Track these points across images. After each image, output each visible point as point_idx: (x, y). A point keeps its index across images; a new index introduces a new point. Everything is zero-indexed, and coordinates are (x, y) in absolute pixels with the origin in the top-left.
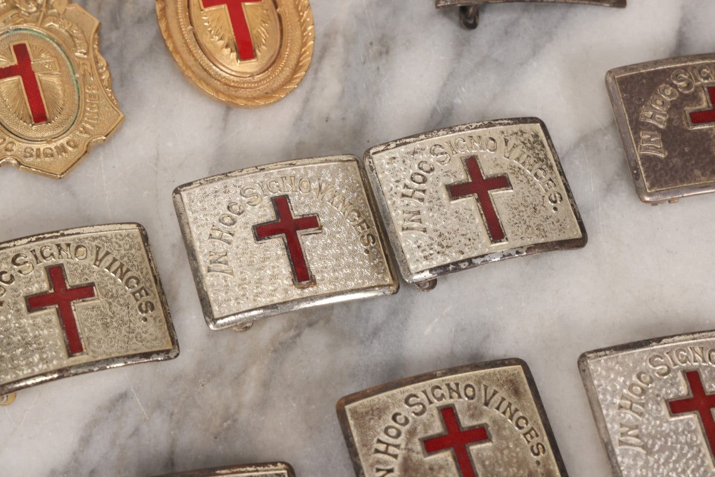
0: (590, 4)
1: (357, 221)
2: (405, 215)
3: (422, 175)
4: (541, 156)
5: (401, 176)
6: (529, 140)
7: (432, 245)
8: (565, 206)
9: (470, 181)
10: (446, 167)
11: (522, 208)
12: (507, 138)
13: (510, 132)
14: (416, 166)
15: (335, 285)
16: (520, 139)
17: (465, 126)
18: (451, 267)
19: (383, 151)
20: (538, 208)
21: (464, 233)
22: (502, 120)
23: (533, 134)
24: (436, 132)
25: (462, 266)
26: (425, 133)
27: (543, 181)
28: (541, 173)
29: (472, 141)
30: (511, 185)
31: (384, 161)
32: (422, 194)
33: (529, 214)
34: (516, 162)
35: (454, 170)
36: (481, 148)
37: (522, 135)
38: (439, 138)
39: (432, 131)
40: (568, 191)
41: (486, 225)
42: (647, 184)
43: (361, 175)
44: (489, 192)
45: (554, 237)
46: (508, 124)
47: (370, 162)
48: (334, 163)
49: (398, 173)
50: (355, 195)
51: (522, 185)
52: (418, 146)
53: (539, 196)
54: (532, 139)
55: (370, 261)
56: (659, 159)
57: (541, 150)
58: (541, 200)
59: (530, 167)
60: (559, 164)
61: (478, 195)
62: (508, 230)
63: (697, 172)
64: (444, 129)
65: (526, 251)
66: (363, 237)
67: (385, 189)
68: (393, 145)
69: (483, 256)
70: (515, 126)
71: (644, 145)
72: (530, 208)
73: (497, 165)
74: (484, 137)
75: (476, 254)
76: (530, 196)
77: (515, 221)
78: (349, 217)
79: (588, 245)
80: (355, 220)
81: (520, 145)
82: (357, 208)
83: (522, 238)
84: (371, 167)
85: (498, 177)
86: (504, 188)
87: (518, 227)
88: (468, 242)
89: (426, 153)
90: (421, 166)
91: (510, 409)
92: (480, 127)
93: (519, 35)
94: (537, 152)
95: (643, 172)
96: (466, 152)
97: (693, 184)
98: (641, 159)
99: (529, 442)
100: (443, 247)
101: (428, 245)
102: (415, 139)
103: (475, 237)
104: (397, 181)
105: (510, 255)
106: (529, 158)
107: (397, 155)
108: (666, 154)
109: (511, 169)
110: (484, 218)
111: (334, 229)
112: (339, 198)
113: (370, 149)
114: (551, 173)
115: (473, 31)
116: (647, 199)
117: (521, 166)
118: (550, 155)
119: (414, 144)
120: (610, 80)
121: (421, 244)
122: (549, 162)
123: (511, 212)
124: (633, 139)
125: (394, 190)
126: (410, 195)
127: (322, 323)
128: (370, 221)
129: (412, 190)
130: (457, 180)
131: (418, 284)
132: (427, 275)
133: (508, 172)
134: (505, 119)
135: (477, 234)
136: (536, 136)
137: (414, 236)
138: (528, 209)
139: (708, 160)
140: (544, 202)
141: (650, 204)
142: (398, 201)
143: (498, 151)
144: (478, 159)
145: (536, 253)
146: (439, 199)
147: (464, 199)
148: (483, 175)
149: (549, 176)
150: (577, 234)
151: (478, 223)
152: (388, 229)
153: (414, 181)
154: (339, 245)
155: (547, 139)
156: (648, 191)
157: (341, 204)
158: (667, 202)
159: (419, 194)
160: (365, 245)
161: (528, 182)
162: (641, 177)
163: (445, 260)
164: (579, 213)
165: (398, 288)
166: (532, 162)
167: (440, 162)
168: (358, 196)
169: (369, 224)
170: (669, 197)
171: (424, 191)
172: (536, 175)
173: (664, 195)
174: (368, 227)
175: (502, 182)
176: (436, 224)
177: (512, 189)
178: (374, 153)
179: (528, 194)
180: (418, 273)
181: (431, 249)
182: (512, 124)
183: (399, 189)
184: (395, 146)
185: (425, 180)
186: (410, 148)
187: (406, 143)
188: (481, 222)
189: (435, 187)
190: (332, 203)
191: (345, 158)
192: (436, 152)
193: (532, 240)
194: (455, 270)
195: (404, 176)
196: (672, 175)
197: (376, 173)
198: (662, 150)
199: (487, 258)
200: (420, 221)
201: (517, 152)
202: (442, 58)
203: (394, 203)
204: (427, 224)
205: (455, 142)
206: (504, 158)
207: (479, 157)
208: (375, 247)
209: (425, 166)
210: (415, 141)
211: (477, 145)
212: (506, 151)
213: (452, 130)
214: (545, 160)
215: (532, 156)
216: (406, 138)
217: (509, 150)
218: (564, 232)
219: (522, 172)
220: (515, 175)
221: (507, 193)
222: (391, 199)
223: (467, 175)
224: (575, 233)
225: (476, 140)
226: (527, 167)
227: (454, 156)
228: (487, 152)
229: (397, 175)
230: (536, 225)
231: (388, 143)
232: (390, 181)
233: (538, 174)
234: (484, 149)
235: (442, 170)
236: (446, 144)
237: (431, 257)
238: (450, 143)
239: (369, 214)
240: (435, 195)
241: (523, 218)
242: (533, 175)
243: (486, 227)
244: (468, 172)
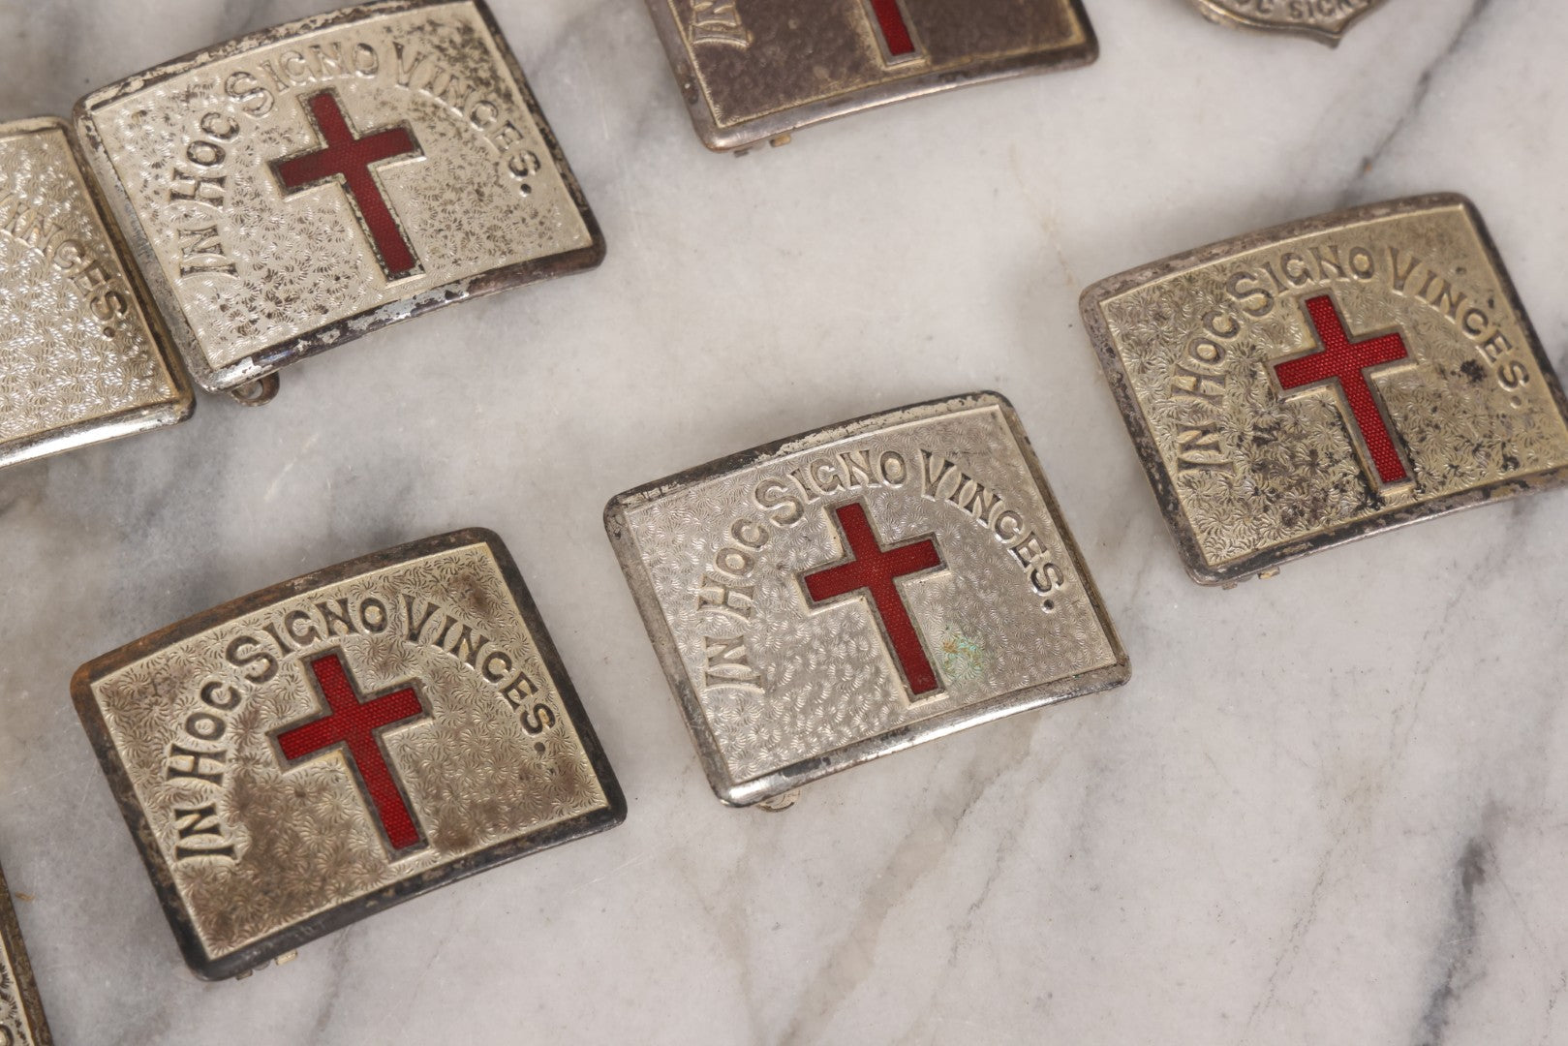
1: (79, 266)
2: (185, 240)
3: (213, 146)
4: (484, 74)
5: (166, 149)
6: (451, 42)
7: (252, 299)
8: (548, 180)
9: (324, 146)
10: (266, 121)
11: (450, 195)
12: (399, 41)
13: (406, 27)
14: (197, 125)
15: (38, 416)
16: (430, 41)
17: (298, 25)
18: (301, 346)
19: (115, 98)
20: (486, 190)
21: (323, 264)
22: (385, 1)
23: (459, 25)
24: (233, 43)
25: (326, 338)
26: (208, 49)
27: (492, 128)
28: (485, 111)
29: (321, 55)
30: (419, 146)
31: (121, 122)
32: (216, 187)
33: (467, 205)
34: (426, 93)
35: (284, 125)
36: (342, 69)
37: (435, 30)
38: (241, 56)
39: (224, 43)
40: (552, 144)
41: (372, 241)
42: (716, 110)
43: (76, 159)
44: (370, 167)
45: (529, 250)
46: (400, 9)
47: (88, 129)
48: (8, 139)
49: (157, 147)
50: (67, 205)
51: (443, 143)
52: (196, 80)
53: (486, 163)
54: (458, 39)
55: (119, 353)
56: (736, 51)
57: (482, 60)
58: (493, 173)
59: (460, 101)
60: (525, 87)
61: (346, 177)
62: (422, 247)
63: (821, 72)
64: (251, 35)
65: (469, 290)
66: (95, 299)
67: (130, 185)
68: (136, 84)
69: (371, 312)
70: (415, 12)
71: (701, 24)
72: (469, 193)
73: (384, 104)
74: (346, 45)
75: (355, 309)
76: (465, 165)
77: (438, 226)
78: (57, 259)
79: (609, 260)
80: (73, 263)
81: (431, 53)
82: (75, 236)
83: (455, 262)
84: (92, 138)
85: (388, 132)
86: (403, 155)
87: (446, 237)
88: (334, 285)
89: (217, 95)
90: (207, 124)
91: (469, 641)
92: (335, 21)
94: (472, 65)
95: (704, 85)
96: (308, 82)
97: (814, 98)
98: (698, 56)
99: (515, 705)
100: (278, 303)
101: (244, 302)
102: (185, 64)
103: (349, 272)
104: (157, 165)
105: (431, 302)
106: (454, 81)
107: (151, 105)
108: (750, 38)
109: (416, 110)
110: (365, 226)
111: (24, 290)
112: (29, 216)
113: (85, 98)
114: (510, 110)
116: (721, 143)
117: (439, 100)
118: (503, 70)
119: (185, 76)
121: (227, 300)
122: (502, 86)
123: (427, 207)
124: (675, 13)
125: (153, 185)
126: (189, 192)
127: (23, 505)
128: (110, 262)
129: (192, 182)
130: (294, 147)
131: (234, 390)
132: (250, 368)
133: (410, 117)
135: (352, 264)
136: (467, 30)
137: (209, 283)
138: (464, 195)
139: (840, 41)
140: (498, 177)
141: (730, 154)
142: (166, 210)
143: (381, 74)
144: (338, 95)
145: (492, 289)
146: (257, 195)
147: (314, 189)
148: (352, 131)
149: (505, 116)
150: (581, 238)
151: (354, 240)
152: (150, 275)
153: (196, 161)
154: (38, 325)
155: (493, 35)
156: (721, 125)
157: (36, 230)
158: (768, 144)
159: (209, 189)
160: (103, 318)
161: (459, 134)
162: (701, 97)
163: (289, 331)
164: (581, 192)
165: (193, 406)
166: (462, 89)
167: (251, 111)
168: (74, 208)
169: (108, 270)
170: (766, 134)
171: (221, 181)
172: (474, 118)
173: (755, 128)
174: (107, 277)
175: (397, 141)
176: (258, 253)
177: (423, 154)
178: (95, 107)
179: (461, 162)
180: (228, 366)
181: (252, 309)
182: (409, 9)
183: (161, 181)
184: (142, 84)
185: (220, 157)
186: (178, 85)
187: (165, 77)
188: (361, 237)
189: (245, 169)
190: (13, 231)
191: (33, 124)
192: (239, 88)
193: (479, 262)
194: (310, 351)
195: (172, 150)
196: (767, 86)
197: (106, 152)
198: (741, 31)
199: (381, 315)
200: (219, 249)
201: (426, 71)
203: (155, 214)
204: (237, 253)
205: (280, 62)
206: (397, 86)
207: (340, 90)
208: (127, 321)
209: (216, 124)
210: (186, 71)
211: (332, 63)
212: (401, 71)
213: (269, 35)
214: (492, 82)
215: (462, 77)
216: (166, 64)
217: (406, 68)
218: (551, 238)
219: (443, 115)
220: (426, 124)
221: (412, 164)
222: (146, 207)
223: (316, 134)
224: (576, 238)
225: (329, 53)
226: (452, 101)
227: (282, 93)
228: (357, 77)
229: (154, 151)
230: (485, 229)
231: (125, 80)
232: (141, 167)
233: (478, 115)
234: (349, 73)
235: (257, 128)
236: (260, 69)
237: (253, 327)
238: (269, 66)
239: (106, 246)
240: (247, 187)
241: (453, 216)
242: (468, 119)
243: (371, 247)
244: (317, 128)
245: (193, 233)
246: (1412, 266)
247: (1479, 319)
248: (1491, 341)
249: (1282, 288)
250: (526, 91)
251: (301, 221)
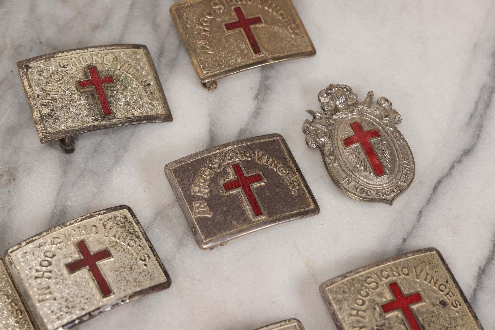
0: (147, 123)
1: (7, 302)
2: (39, 291)
3: (48, 261)
4: (131, 231)
5: (33, 263)
6: (121, 222)
7: (61, 308)
8: (152, 262)
9: (82, 258)
10: (64, 252)
11: (122, 269)
12: (104, 223)
13: (107, 219)
14: (43, 255)
16: (114, 222)
17: (73, 221)
18: (77, 322)
19: (17, 249)
20: (133, 267)
21: (83, 295)
22: (100, 211)
23: (123, 216)
24: (53, 228)
25: (85, 318)
26: (46, 231)
27: (134, 247)
28: (132, 242)
29: (80, 230)
30: (111, 255)
31: (19, 256)
32: (49, 274)
33: (127, 272)
34: (113, 238)
35: (70, 252)
36: (87, 233)
37: (115, 219)
38: (56, 232)
39: (50, 229)
40: (153, 250)
41: (98, 286)
42: (203, 237)
43: (6, 268)
44: (97, 263)
45: (147, 284)
46: (104, 213)
47: (9, 259)
49: (31, 263)
50: (3, 283)
51: (119, 253)
52: (42, 241)
53: (133, 258)
54: (123, 221)
55: (20, 328)
56: (208, 218)
57: (130, 226)
58: (135, 261)
59: (124, 240)
60: (144, 234)
61: (89, 267)
62: (114, 287)
63: (234, 223)
64: (59, 225)
65: (129, 299)
66: (13, 312)
67: (22, 276)
68: (24, 244)
69: (98, 309)
70: (109, 213)
71: (197, 211)
72: (128, 268)
73: (100, 243)
74: (88, 226)
75: (93, 308)
76: (126, 259)
77: (118, 279)
79: (173, 285)
80: (5, 302)
81: (114, 226)
82: (6, 293)
83: (124, 290)
84: (10, 262)
85: (102, 252)
86: (107, 258)
87: (121, 283)
88: (87, 301)
89: (49, 245)
90: (46, 254)
92: (84, 219)
93: (104, 151)
94: (127, 228)
95: (199, 229)
96: (77, 238)
97: (233, 231)
98: (196, 220)
100: (69, 308)
101: (59, 309)
102: (39, 236)
103: (91, 297)
104: (31, 269)
105: (117, 304)
106: (122, 234)
107: (29, 250)
108: (212, 214)
109: (110, 244)
110: (96, 282)
113: (8, 249)
114: (140, 241)
115: (72, 154)
116: (205, 247)
117: (117, 240)
118: (137, 229)
119: (39, 240)
120: (167, 171)
121: (54, 309)
122: (137, 234)
123: (115, 274)
124: (189, 208)
125: (29, 275)
126: (41, 276)
128: (17, 300)
129: (42, 273)
130: (73, 259)
133: (109, 246)
134: (102, 210)
135: (92, 294)
136: (126, 217)
137: (48, 304)
138: (126, 269)
139: (240, 213)
140: (137, 262)
141: (208, 250)
142: (33, 282)
143: (99, 234)
144: (86, 242)
145: (136, 298)
147: (80, 272)
148: (91, 252)
149: (138, 243)
150: (163, 279)
151: (92, 286)
152: (30, 303)
153: (43, 266)
155: (133, 219)
156: (204, 241)
158: (220, 245)
159: (47, 274)
160: (15, 318)
161: (124, 250)
162: (198, 233)
163: (72, 317)
164: (163, 265)
166: (125, 236)
167: (59, 249)
168: (5, 284)
169: (16, 302)
170: (218, 243)
171: (50, 272)
172: (129, 245)
173: (215, 241)
174: (16, 305)
175: (105, 254)
176: (63, 293)
177: (113, 257)
178: (11, 252)
181: (61, 311)
182: (107, 213)
183: (32, 273)
185: (50, 264)
186: (37, 243)
187: (33, 241)
188: (94, 285)
189: (57, 267)
192: (55, 242)
193: (132, 290)
194: (80, 323)
195: (35, 263)
196: (218, 228)
197: (15, 266)
198: (209, 212)
199: (101, 310)
200: (50, 293)
201: (113, 232)
202: (53, 176)
203: (30, 284)
204: (56, 294)
205: (68, 233)
206: (104, 237)
207: (86, 240)
208: (23, 318)
209: (49, 254)
210: (39, 238)
211: (84, 232)
212: (105, 232)
213: (64, 225)
214: (134, 233)
215: (124, 232)
216: (33, 237)
217: (107, 231)
218: (154, 280)
219: (119, 244)
220: (114, 248)
221: (110, 261)
222: (27, 282)
223: (80, 254)
224: (162, 279)
225: (83, 229)
226: (122, 240)
227: (69, 243)
228: (92, 236)
229: (29, 264)
230: (133, 279)
231: (20, 243)
232: (26, 270)
233: (130, 243)
234: (89, 234)
235: (61, 254)
236: (62, 236)
237: (62, 317)
238: (65, 234)
239: (16, 295)
240: (59, 273)
241: (123, 276)
242: (127, 245)
243: (98, 288)
244: (80, 252)
245: (42, 289)
246: (421, 271)
247: (444, 287)
248: (448, 294)
249: (381, 281)
250: (144, 235)
251: (76, 282)
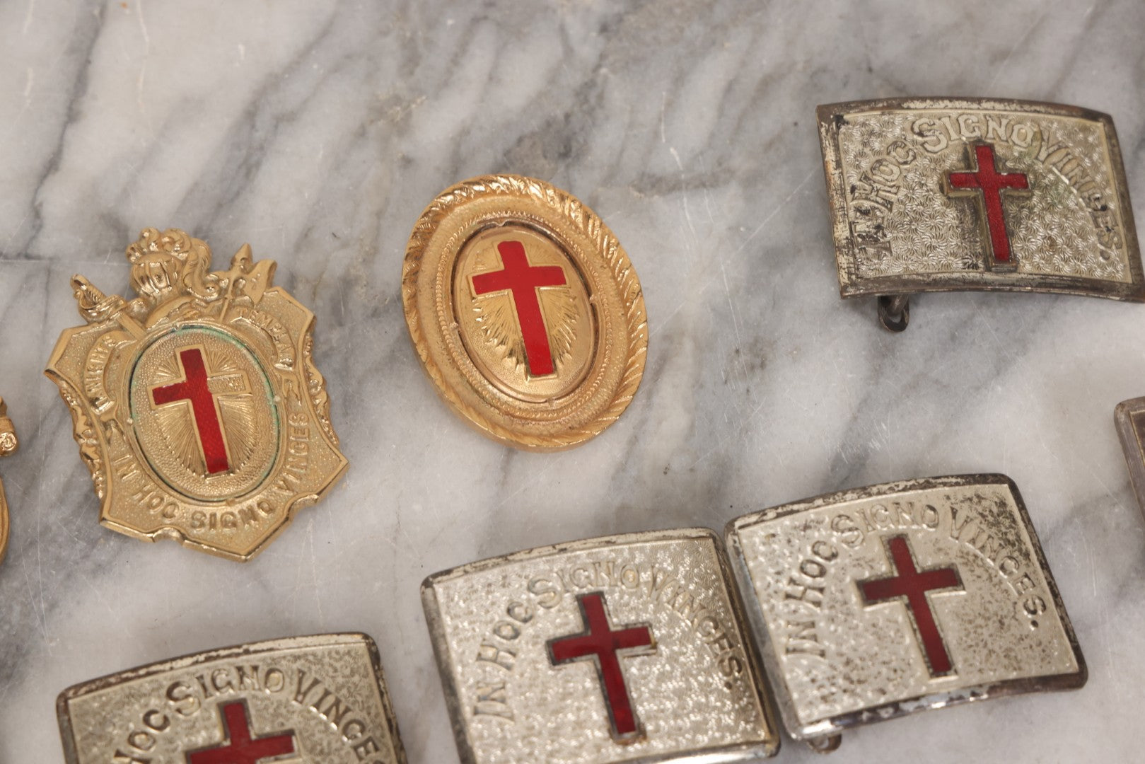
0: (1087, 296)
1: (714, 636)
2: (791, 628)
3: (818, 564)
4: (1011, 537)
5: (784, 564)
6: (991, 511)
7: (834, 677)
8: (1051, 619)
9: (896, 574)
10: (856, 552)
11: (980, 621)
12: (954, 506)
13: (960, 497)
14: (809, 549)
15: (677, 741)
16: (976, 509)
17: (886, 487)
18: (865, 716)
19: (756, 523)
20: (1006, 621)
21: (886, 659)
22: (947, 477)
23: (997, 500)
24: (840, 494)
25: (884, 714)
26: (823, 496)
27: (1014, 577)
28: (1010, 564)
29: (900, 510)
30: (961, 583)
31: (757, 540)
32: (818, 594)
33: (992, 630)
34: (970, 546)
35: (869, 556)
36: (914, 521)
37: (980, 502)
38: (845, 504)
39: (834, 494)
40: (1056, 594)
41: (922, 647)
43: (719, 560)
44: (927, 593)
45: (1034, 669)
46: (957, 484)
47: (735, 542)
48: (677, 541)
49: (781, 561)
50: (711, 592)
51: (979, 583)
52: (812, 516)
53: (1008, 601)
54: (995, 510)
55: (733, 702)
57: (1011, 527)
58: (1012, 609)
59: (993, 555)
60: (1039, 550)
61: (909, 598)
62: (957, 656)
64: (853, 490)
65: (988, 693)
66: (722, 661)
67: (758, 584)
68: (771, 514)
69: (917, 699)
70: (967, 487)
72: (994, 622)
73: (940, 550)
74: (918, 505)
75: (905, 695)
76: (993, 601)
77: (970, 642)
78: (700, 629)
79: (1088, 684)
80: (710, 633)
81: (976, 518)
82: (713, 615)
83: (980, 671)
84: (736, 549)
85: (941, 571)
86: (950, 588)
87: (975, 652)
88: (892, 675)
89: (826, 529)
90: (816, 549)
92: (912, 488)
93: (973, 343)
94: (1004, 530)
96: (889, 528)
100: (852, 682)
101: (828, 679)
102: (806, 505)
103: (904, 667)
104: (778, 573)
105: (960, 698)
106: (990, 539)
107: (779, 531)
109: (962, 557)
110: (919, 636)
111: (676, 648)
112: (684, 596)
113: (735, 520)
114: (1027, 565)
115: (898, 335)
117: (978, 552)
118: (1025, 536)
119: (805, 513)
120: (1122, 418)
121: (816, 676)
122: (1024, 547)
123: (963, 627)
125: (774, 587)
126: (799, 595)
128: (734, 635)
129: (801, 588)
130: (874, 572)
131: (813, 742)
132: (826, 727)
133: (958, 561)
134: (952, 476)
135: (907, 661)
136: (1002, 504)
137: (805, 662)
138: (990, 623)
140: (1015, 613)
142: (780, 605)
143: (940, 528)
144: (909, 540)
145: (1005, 695)
146: (845, 603)
147: (886, 604)
148: (916, 566)
149: (1024, 570)
150: (1071, 666)
151: (910, 644)
152: (764, 651)
153: (806, 573)
154: (683, 674)
155: (1020, 510)
157: (688, 607)
159: (813, 594)
160: (726, 675)
161: (990, 578)
163: (856, 704)
164: (1073, 631)
165: (778, 748)
166: (996, 546)
167: (848, 543)
168: (714, 594)
169: (732, 641)
171: (821, 590)
172: (1002, 568)
174: (731, 646)
175: (947, 578)
176: (841, 645)
177: (964, 589)
178: (742, 527)
179: (991, 599)
180: (812, 723)
181: (833, 684)
182: (964, 484)
183: (780, 585)
184: (775, 515)
185: (822, 573)
186: (799, 519)
187: (792, 512)
188: (915, 643)
189: (838, 583)
190: (673, 606)
191: (694, 533)
192: (841, 526)
193: (997, 673)
194: (872, 720)
195: (789, 564)
197: (745, 559)
199: (923, 702)
200: (815, 638)
201: (971, 530)
202: (850, 376)
203: (772, 608)
204: (827, 643)
205: (871, 511)
206: (950, 538)
207: (910, 536)
208: (741, 679)
209: (822, 549)
210: (806, 510)
211: (907, 517)
212: (954, 527)
213: (866, 491)
214: (1017, 543)
215: (996, 537)
216: (793, 503)
217: (958, 526)
218: (1049, 662)
219: (980, 563)
220: (969, 567)
221: (956, 596)
222: (768, 602)
223: (891, 564)
224: (1068, 665)
225: (906, 509)
226: (988, 554)
227: (869, 534)
228: (923, 528)
229: (777, 563)
230: (1003, 649)
231: (764, 510)
232: (767, 573)
233: (1005, 566)
234: (918, 524)
235: (850, 556)
236: (856, 514)
237: (832, 698)
238: (863, 513)
239: (733, 624)
240: (839, 596)
241: (981, 638)
242: (998, 568)
243: (921, 651)
244: (892, 561)
245: (798, 624)
250: (1039, 552)
251: (874, 625)
